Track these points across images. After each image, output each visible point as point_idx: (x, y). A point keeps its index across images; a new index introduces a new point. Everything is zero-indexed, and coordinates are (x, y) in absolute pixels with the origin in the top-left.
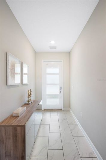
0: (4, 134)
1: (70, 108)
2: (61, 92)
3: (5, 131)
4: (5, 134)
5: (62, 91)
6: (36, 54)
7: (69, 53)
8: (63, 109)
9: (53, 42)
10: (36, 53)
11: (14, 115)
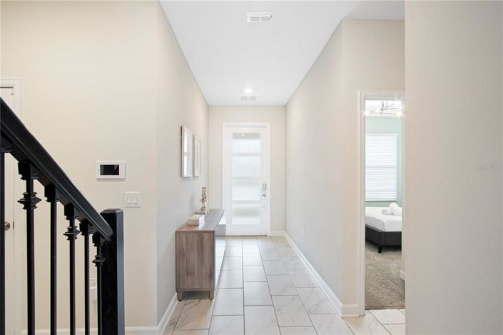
0: (184, 244)
1: (285, 230)
2: (264, 195)
3: (187, 239)
4: (187, 243)
5: (268, 192)
6: (209, 108)
7: (285, 108)
8: (269, 234)
9: (248, 91)
10: (208, 106)
11: (191, 223)
